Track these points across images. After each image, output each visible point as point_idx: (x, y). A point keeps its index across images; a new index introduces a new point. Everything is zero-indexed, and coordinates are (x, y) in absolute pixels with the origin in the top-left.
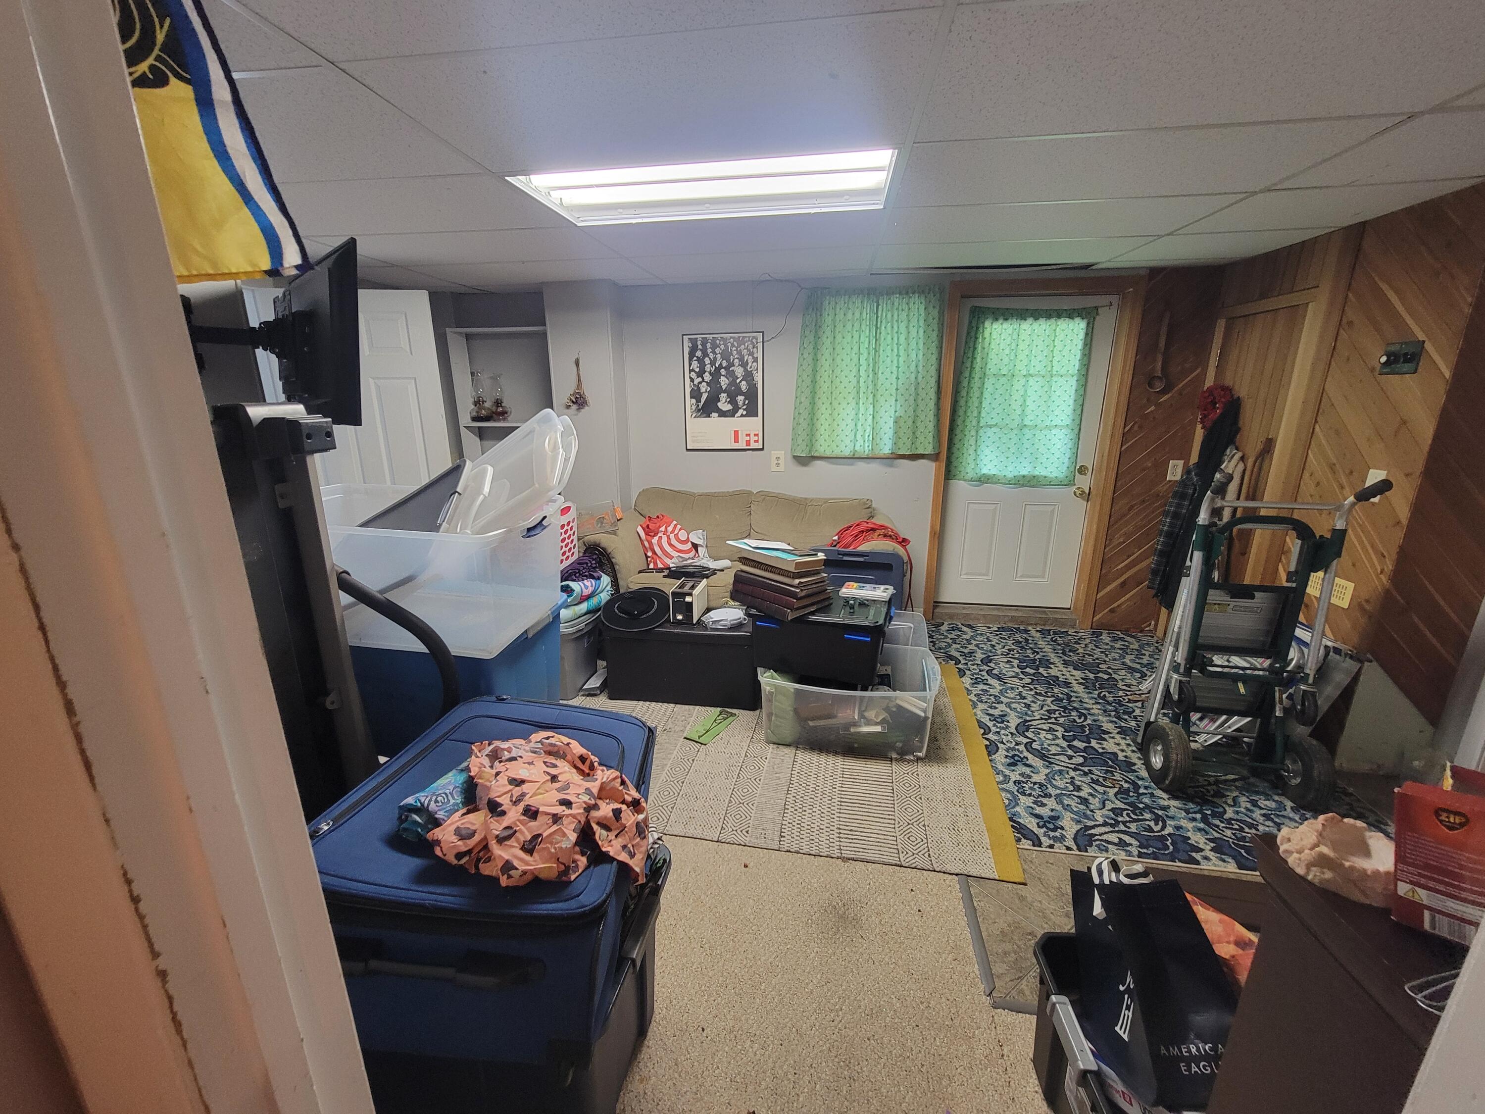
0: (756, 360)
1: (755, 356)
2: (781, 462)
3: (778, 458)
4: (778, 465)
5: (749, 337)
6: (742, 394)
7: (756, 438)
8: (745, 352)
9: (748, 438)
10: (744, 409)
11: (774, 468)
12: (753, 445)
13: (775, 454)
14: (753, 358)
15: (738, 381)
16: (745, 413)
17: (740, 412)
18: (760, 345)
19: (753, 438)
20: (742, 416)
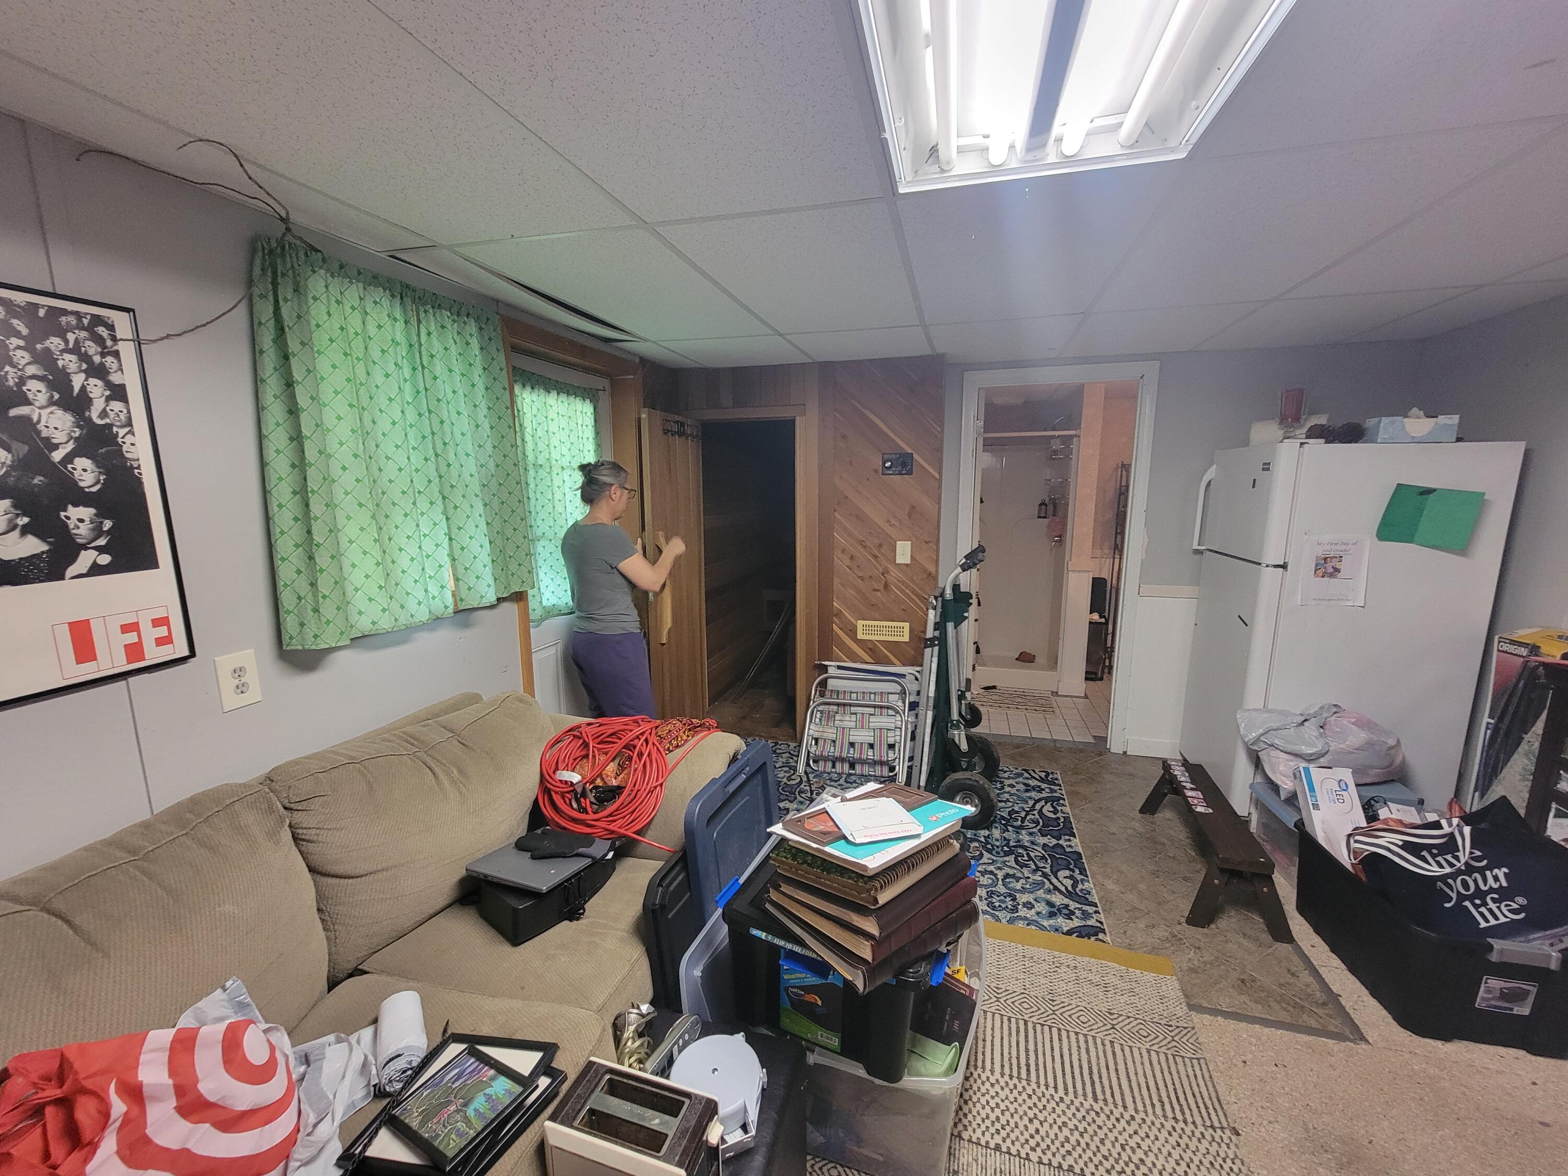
0: (118, 393)
1: (115, 378)
2: (252, 678)
3: (239, 672)
4: (241, 689)
5: (77, 314)
6: (82, 498)
7: (162, 631)
8: (69, 362)
9: (132, 638)
10: (101, 550)
11: (231, 700)
12: (154, 655)
13: (226, 663)
14: (109, 385)
15: (57, 456)
16: (105, 559)
17: (86, 559)
18: (127, 351)
19: (150, 634)
20: (95, 570)
